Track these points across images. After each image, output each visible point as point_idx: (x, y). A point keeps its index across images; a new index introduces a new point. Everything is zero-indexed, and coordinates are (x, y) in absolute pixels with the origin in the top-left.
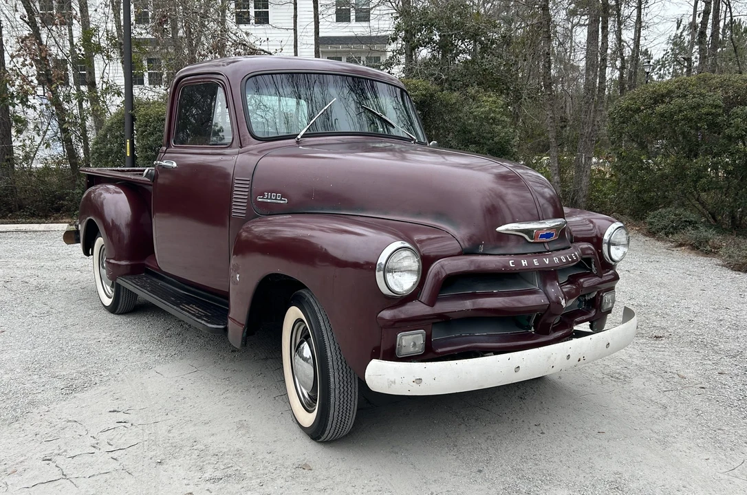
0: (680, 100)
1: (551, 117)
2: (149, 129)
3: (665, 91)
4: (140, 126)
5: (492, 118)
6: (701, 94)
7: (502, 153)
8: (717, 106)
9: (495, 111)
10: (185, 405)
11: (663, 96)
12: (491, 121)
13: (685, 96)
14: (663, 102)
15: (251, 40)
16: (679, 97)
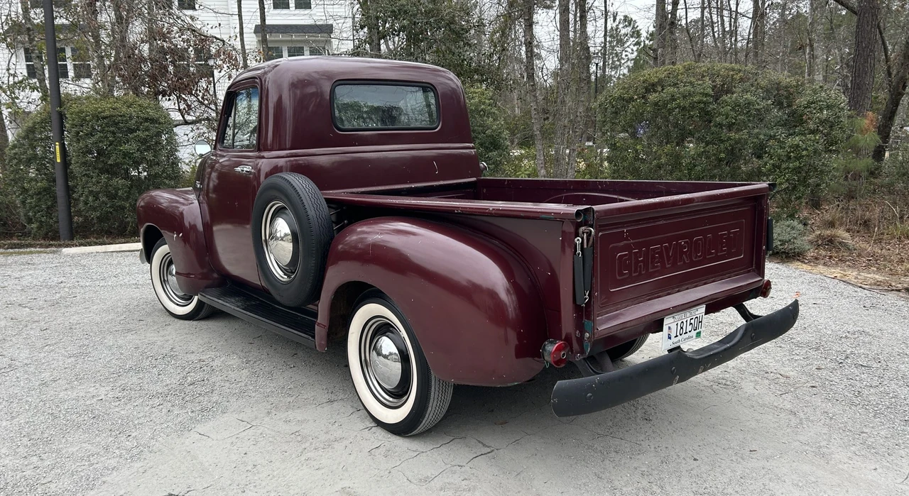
0: (672, 89)
1: (535, 109)
2: (86, 129)
3: (656, 80)
4: (74, 126)
5: (482, 110)
6: (691, 83)
7: (494, 147)
8: (707, 95)
9: (484, 103)
10: (261, 476)
11: (653, 85)
12: (482, 113)
13: (675, 85)
14: (655, 91)
15: (198, 25)
16: (670, 85)
